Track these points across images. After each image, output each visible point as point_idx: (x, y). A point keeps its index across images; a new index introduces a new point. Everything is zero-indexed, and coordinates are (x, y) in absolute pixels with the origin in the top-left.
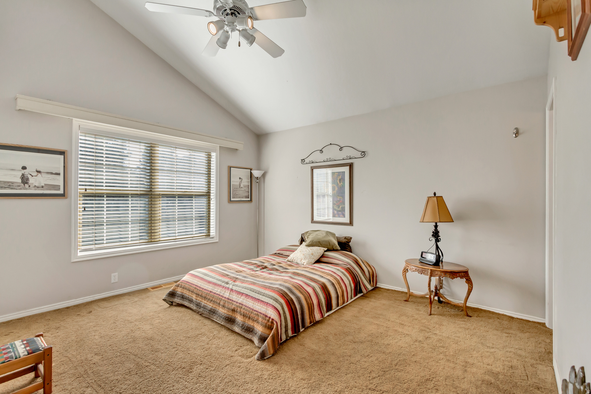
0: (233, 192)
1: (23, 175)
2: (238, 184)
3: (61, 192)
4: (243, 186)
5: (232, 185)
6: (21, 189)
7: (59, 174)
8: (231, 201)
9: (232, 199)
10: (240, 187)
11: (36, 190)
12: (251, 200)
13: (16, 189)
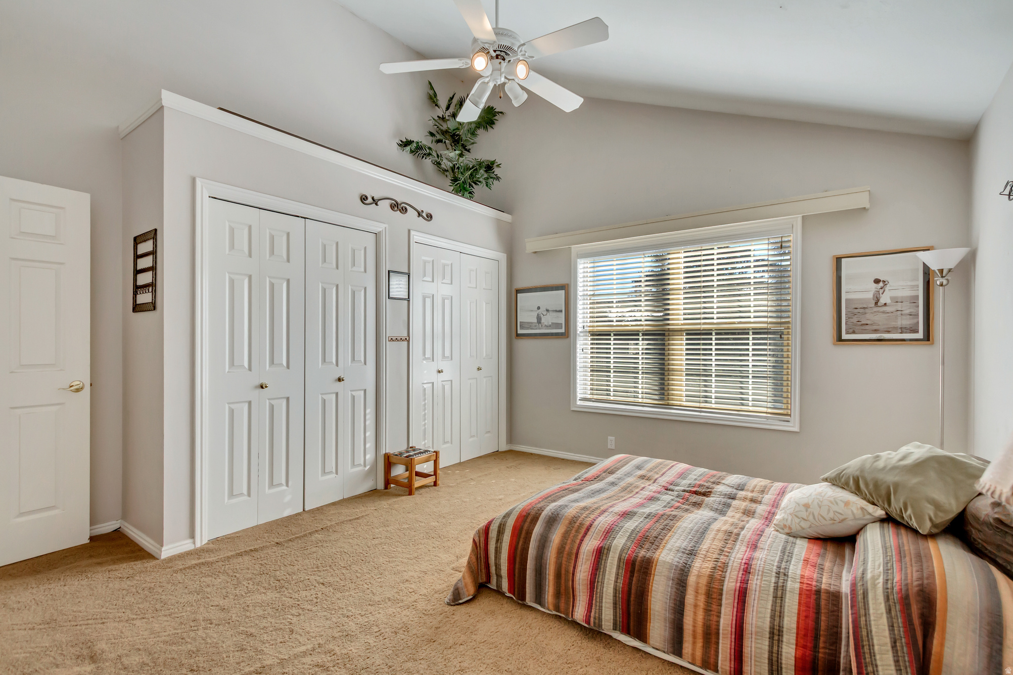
0: (848, 318)
1: (538, 315)
2: (870, 295)
3: (563, 330)
4: (888, 301)
5: (847, 300)
6: (536, 329)
7: (561, 311)
8: (839, 339)
9: (845, 336)
10: (876, 303)
11: (546, 329)
12: (927, 337)
13: (534, 329)
